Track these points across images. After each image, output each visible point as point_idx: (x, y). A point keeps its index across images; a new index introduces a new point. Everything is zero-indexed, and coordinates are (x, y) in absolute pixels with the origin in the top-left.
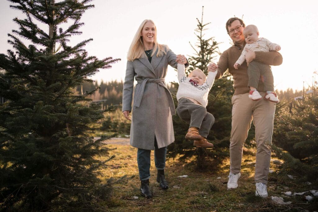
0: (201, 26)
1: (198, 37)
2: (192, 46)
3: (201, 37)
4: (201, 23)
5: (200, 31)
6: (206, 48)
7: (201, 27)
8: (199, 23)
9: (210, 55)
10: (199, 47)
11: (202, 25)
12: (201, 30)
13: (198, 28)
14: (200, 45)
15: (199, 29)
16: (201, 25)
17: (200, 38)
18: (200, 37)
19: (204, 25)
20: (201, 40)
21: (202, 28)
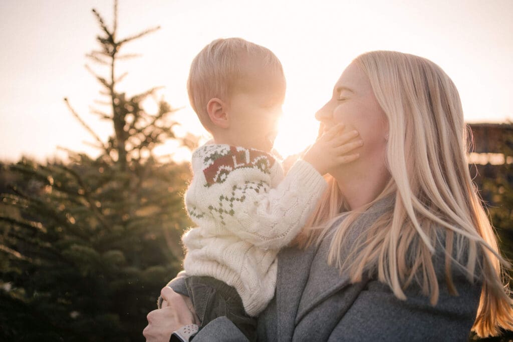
0: (110, 43)
1: (103, 81)
2: (77, 116)
3: (113, 83)
4: (111, 30)
5: (109, 59)
6: (132, 126)
7: (111, 48)
8: (105, 29)
9: (150, 150)
10: (106, 117)
11: (117, 39)
12: (113, 55)
13: (99, 47)
14: (109, 111)
15: (103, 53)
16: (110, 40)
17: (111, 87)
18: (109, 81)
19: (125, 41)
20: (114, 95)
21: (115, 51)
